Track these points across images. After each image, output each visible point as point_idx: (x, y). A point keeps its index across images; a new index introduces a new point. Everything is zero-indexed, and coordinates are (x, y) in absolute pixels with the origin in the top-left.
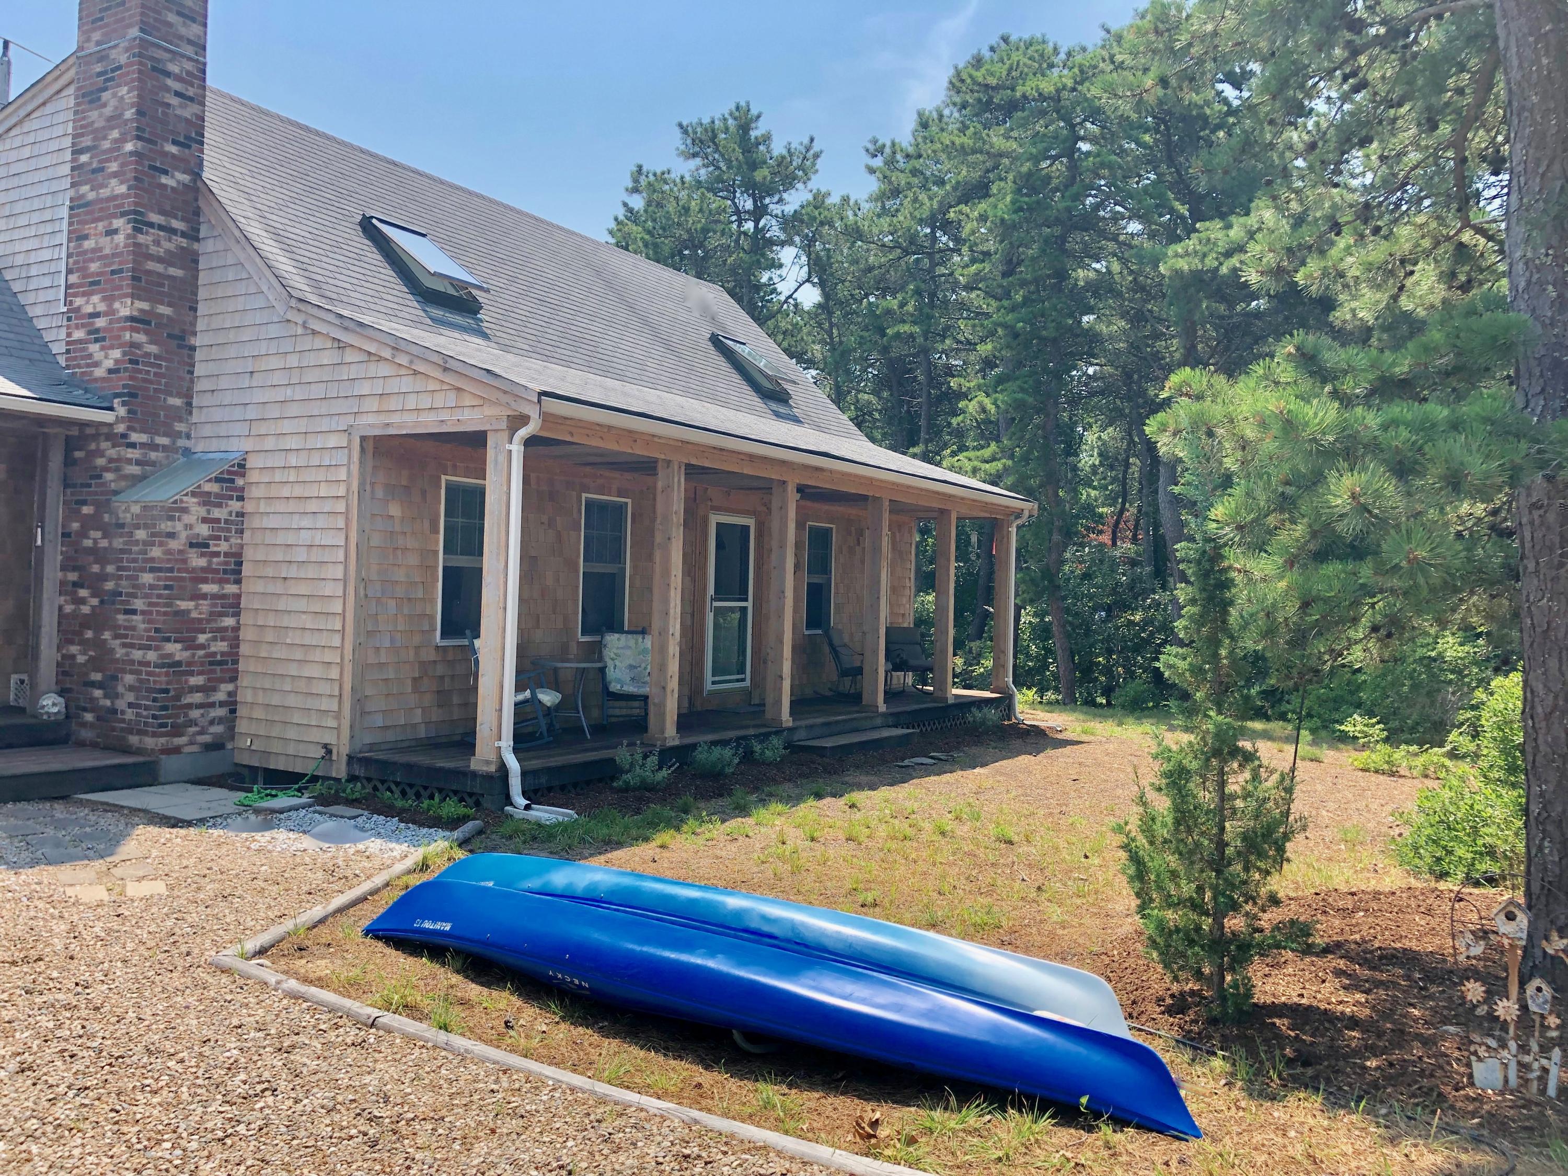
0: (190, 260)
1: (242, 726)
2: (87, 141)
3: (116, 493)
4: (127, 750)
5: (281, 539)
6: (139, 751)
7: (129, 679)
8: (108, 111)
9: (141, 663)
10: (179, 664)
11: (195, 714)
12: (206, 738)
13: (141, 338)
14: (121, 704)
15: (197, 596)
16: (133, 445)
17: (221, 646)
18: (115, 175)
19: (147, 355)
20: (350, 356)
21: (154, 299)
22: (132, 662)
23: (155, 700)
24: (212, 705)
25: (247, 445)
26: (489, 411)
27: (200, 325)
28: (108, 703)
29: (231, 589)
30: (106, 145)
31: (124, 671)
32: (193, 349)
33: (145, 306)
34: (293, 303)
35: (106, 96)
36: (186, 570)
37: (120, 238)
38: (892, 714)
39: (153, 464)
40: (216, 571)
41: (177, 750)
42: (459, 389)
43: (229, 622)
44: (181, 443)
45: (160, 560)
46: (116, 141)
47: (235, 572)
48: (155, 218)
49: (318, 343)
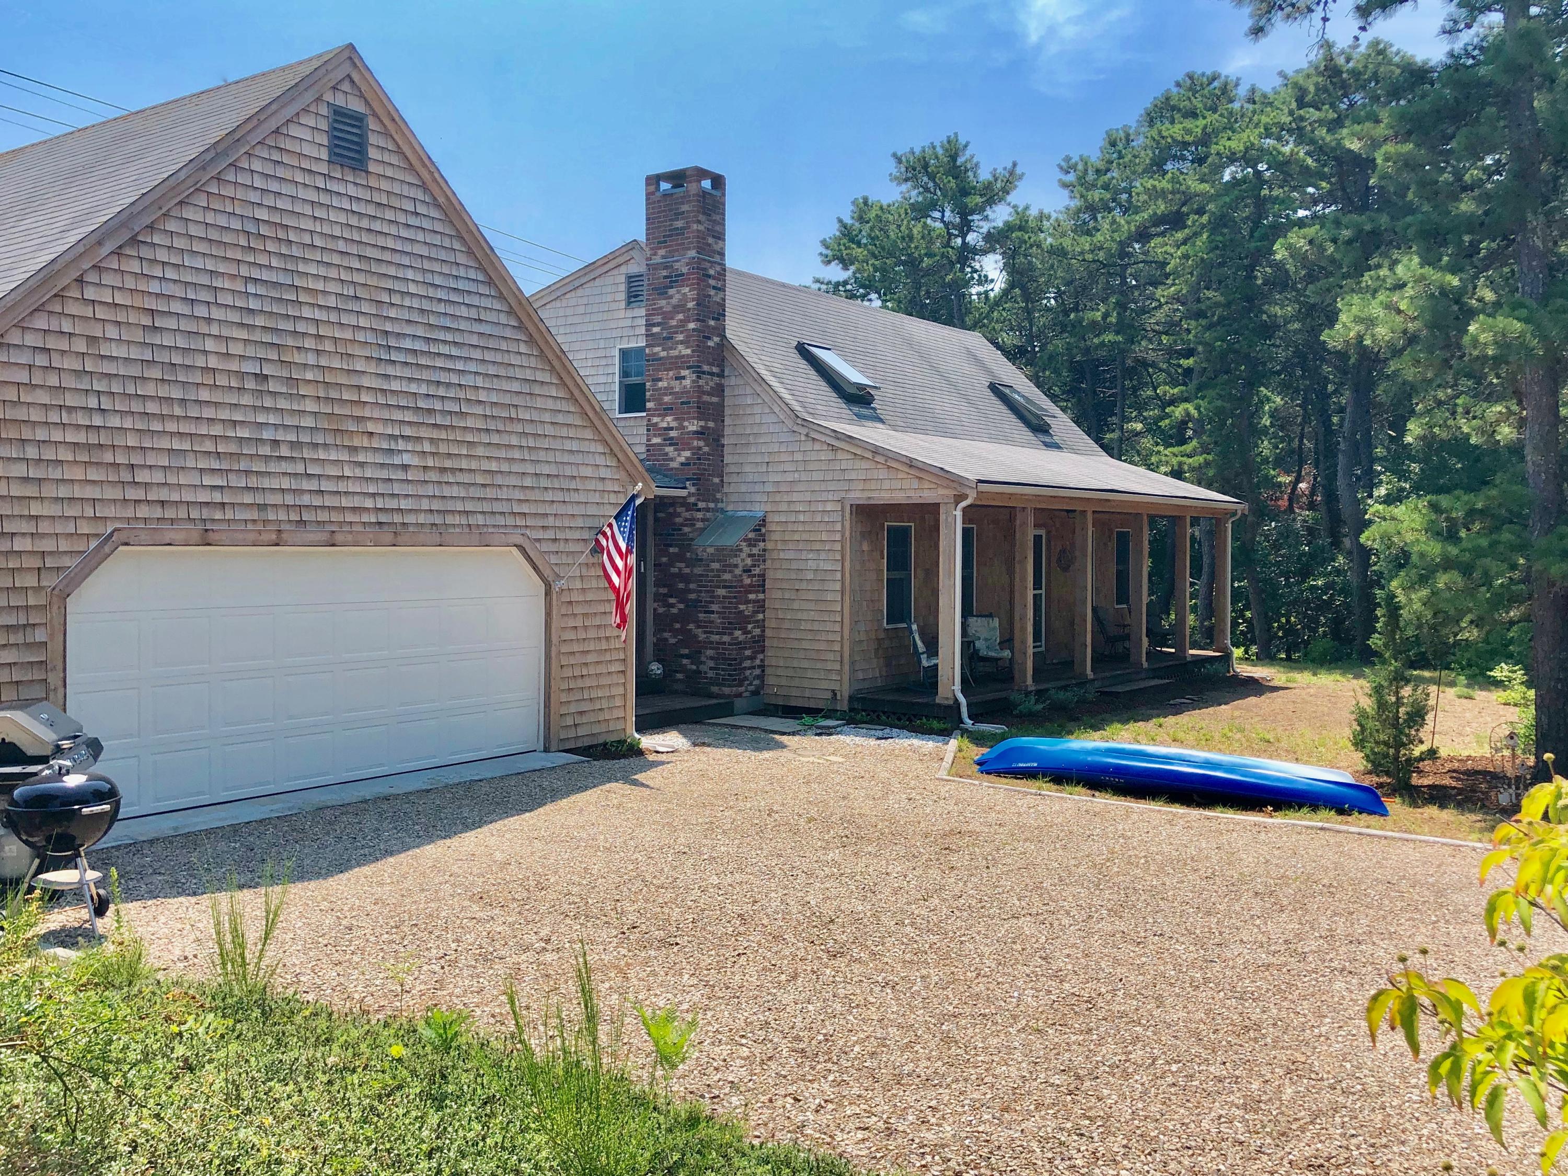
0: (719, 390)
1: (770, 680)
2: (658, 319)
3: (692, 540)
4: (711, 696)
5: (794, 566)
6: (717, 696)
7: (710, 653)
8: (674, 301)
9: (718, 643)
10: (740, 643)
11: (748, 672)
12: (751, 688)
13: (701, 443)
14: (703, 668)
15: (748, 602)
16: (699, 510)
17: (757, 631)
18: (682, 342)
19: (704, 453)
20: (840, 455)
21: (707, 420)
22: (712, 643)
23: (730, 665)
24: (754, 668)
25: (769, 508)
26: (941, 491)
27: (727, 431)
28: (694, 667)
29: (761, 596)
30: (674, 323)
31: (706, 648)
32: (723, 446)
33: (702, 423)
34: (799, 421)
35: (671, 292)
36: (742, 587)
37: (687, 382)
38: (1153, 669)
39: (707, 520)
40: (754, 586)
41: (740, 695)
42: (920, 478)
43: (761, 616)
44: (720, 505)
45: (731, 581)
46: (681, 321)
47: (761, 587)
48: (706, 368)
49: (817, 446)
